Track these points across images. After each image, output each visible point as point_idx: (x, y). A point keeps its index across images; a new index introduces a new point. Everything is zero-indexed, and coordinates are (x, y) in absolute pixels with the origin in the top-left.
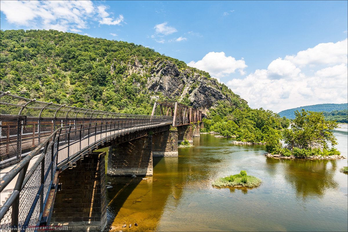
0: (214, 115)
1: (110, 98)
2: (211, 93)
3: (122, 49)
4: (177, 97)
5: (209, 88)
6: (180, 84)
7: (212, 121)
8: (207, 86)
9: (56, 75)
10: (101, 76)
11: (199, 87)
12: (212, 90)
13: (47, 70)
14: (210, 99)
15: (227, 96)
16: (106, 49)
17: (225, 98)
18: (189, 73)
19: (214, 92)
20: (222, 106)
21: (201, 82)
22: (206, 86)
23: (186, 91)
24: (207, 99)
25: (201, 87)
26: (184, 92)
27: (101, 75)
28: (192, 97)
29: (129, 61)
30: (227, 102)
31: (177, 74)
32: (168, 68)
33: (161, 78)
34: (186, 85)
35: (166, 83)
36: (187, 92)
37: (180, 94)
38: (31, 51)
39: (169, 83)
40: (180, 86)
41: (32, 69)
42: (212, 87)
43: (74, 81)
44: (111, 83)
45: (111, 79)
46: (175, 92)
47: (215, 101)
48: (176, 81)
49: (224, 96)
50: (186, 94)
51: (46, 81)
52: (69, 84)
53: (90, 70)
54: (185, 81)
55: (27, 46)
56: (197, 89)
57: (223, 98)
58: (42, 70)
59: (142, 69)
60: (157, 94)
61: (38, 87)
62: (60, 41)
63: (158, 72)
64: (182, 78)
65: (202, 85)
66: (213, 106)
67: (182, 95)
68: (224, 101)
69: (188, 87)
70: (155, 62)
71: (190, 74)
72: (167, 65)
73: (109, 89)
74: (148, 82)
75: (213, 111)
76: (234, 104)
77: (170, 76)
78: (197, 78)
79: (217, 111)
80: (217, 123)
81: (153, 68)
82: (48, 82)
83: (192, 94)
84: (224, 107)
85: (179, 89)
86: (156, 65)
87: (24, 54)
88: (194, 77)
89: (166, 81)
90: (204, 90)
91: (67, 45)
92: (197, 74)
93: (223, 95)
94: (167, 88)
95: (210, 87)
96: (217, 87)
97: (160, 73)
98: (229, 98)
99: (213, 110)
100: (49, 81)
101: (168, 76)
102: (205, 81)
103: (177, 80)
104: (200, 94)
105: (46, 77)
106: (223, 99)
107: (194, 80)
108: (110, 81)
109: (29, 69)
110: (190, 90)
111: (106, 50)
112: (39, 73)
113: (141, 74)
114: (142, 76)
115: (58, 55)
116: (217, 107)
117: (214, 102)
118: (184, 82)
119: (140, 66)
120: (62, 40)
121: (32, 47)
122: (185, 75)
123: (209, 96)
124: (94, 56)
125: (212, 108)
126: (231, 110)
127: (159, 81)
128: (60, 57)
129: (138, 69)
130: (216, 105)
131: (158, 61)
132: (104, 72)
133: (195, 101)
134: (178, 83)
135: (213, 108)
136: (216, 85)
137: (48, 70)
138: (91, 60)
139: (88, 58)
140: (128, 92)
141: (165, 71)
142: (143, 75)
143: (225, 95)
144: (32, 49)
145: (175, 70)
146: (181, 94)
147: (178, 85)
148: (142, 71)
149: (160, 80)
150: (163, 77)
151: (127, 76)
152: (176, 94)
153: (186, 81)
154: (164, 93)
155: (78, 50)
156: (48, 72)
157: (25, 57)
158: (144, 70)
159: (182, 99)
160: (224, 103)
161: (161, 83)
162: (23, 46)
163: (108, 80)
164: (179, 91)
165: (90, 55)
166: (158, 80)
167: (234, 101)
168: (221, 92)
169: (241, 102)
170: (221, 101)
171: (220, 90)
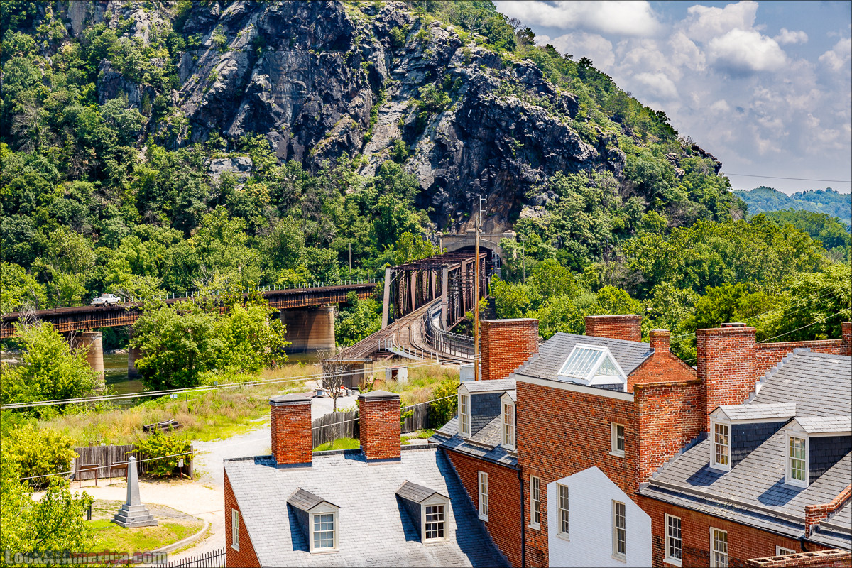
0: (535, 255)
2: (522, 138)
4: (345, 160)
5: (509, 108)
6: (359, 87)
7: (532, 290)
8: (498, 102)
11: (457, 107)
12: (524, 118)
14: (516, 169)
15: (601, 144)
17: (590, 158)
19: (535, 127)
20: (575, 200)
22: (492, 101)
23: (388, 126)
25: (467, 106)
26: (377, 128)
28: (423, 157)
30: (605, 178)
31: (342, 36)
33: (256, 60)
34: (389, 94)
35: (286, 87)
36: (394, 132)
37: (359, 143)
40: (358, 100)
42: (527, 106)
46: (332, 135)
47: (542, 176)
48: (337, 74)
49: (586, 150)
54: (382, 70)
56: (449, 115)
57: (584, 156)
60: (239, 146)
64: (366, 54)
65: (473, 94)
66: (532, 203)
67: (370, 147)
68: (589, 176)
69: (398, 106)
75: (532, 233)
76: (641, 190)
77: (306, 48)
78: (444, 58)
79: (552, 227)
80: (554, 299)
83: (425, 144)
84: (588, 209)
85: (355, 116)
88: (432, 48)
90: (483, 123)
93: (582, 145)
94: (289, 115)
95: (513, 105)
96: (551, 102)
97: (248, 31)
98: (614, 153)
99: (533, 226)
101: (291, 46)
102: (492, 74)
103: (339, 70)
104: (463, 143)
107: (428, 67)
110: (409, 120)
116: (550, 208)
117: (539, 183)
118: (375, 79)
123: (509, 151)
125: (526, 213)
126: (620, 221)
130: (545, 196)
133: (439, 181)
134: (346, 85)
135: (535, 217)
136: (548, 90)
143: (590, 141)
146: (365, 141)
147: (349, 96)
150: (269, 53)
152: (341, 145)
153: (386, 69)
154: (275, 139)
159: (369, 172)
160: (587, 185)
164: (353, 129)
167: (640, 171)
168: (570, 125)
169: (680, 171)
170: (571, 175)
171: (564, 114)
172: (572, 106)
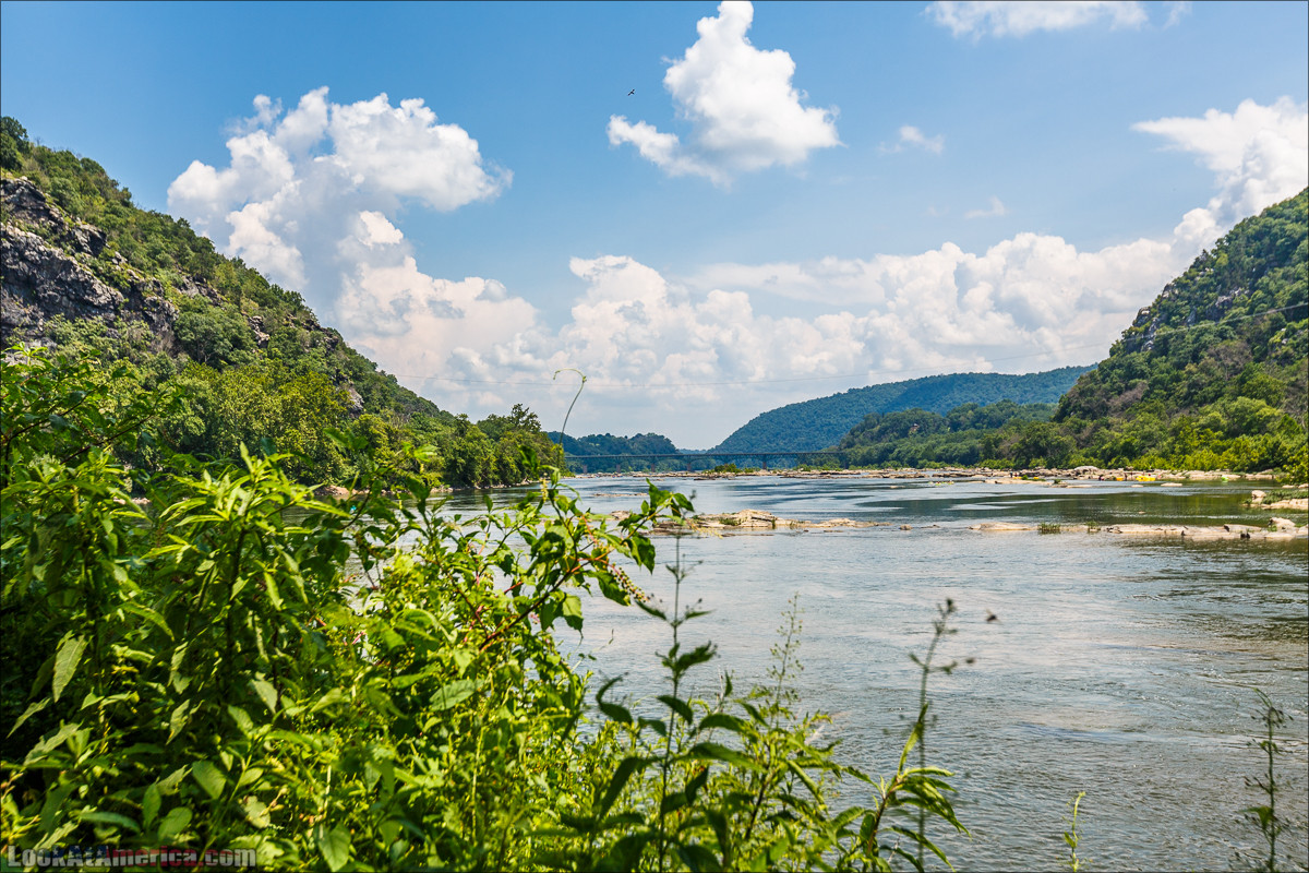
12: (6, 245)
15: (130, 289)
17: (110, 301)
19: (22, 258)
30: (137, 328)
42: (14, 232)
47: (34, 318)
49: (103, 292)
57: (103, 300)
68: (110, 324)
98: (154, 303)
106: (102, 309)
117: (25, 326)
130: (36, 343)
136: (52, 217)
143: (116, 285)
167: (193, 326)
168: (83, 264)
169: (263, 336)
170: (80, 321)
171: (79, 248)
172: (96, 244)
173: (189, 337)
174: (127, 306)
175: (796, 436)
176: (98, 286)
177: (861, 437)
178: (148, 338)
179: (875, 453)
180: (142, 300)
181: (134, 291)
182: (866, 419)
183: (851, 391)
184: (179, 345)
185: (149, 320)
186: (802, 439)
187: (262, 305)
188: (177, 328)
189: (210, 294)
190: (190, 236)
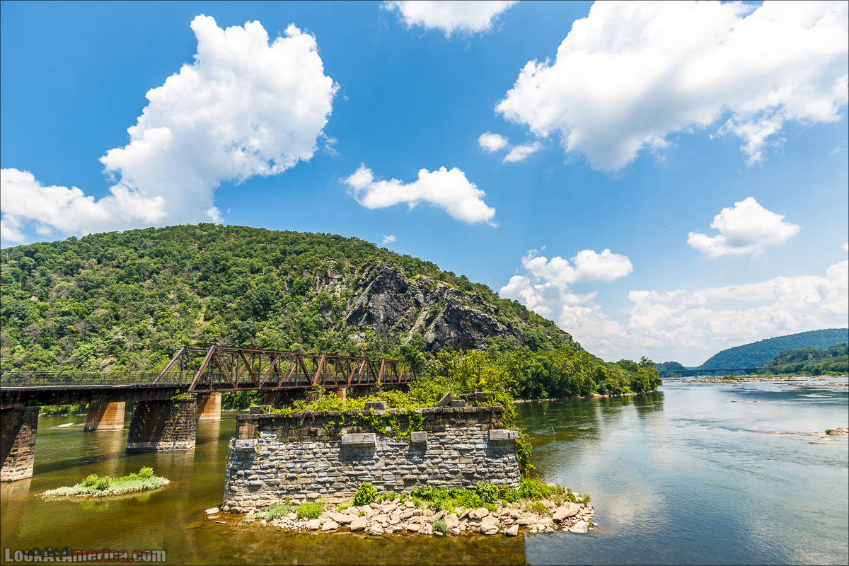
1: (269, 343)
2: (472, 323)
3: (313, 248)
4: (401, 334)
5: (465, 311)
6: (409, 306)
8: (461, 308)
9: (184, 304)
10: (260, 301)
11: (444, 311)
12: (472, 315)
13: (169, 296)
14: (470, 335)
16: (285, 250)
17: (504, 330)
18: (430, 283)
19: (477, 318)
21: (449, 301)
22: (458, 308)
23: (420, 321)
24: (463, 335)
25: (448, 310)
26: (416, 323)
27: (261, 298)
28: (430, 331)
29: (317, 270)
30: (511, 338)
31: (403, 288)
32: (384, 278)
33: (369, 298)
34: (423, 309)
35: (381, 307)
36: (422, 323)
37: (408, 327)
38: (152, 264)
39: (385, 307)
40: (408, 311)
41: (143, 297)
42: (474, 310)
43: (211, 315)
44: (280, 314)
45: (282, 306)
46: (397, 324)
47: (481, 337)
48: (400, 302)
49: (501, 327)
50: (421, 326)
51: (163, 317)
52: (201, 321)
53: (245, 292)
54: (421, 301)
55: (149, 255)
56: (441, 314)
57: (500, 330)
58: (160, 298)
59: (340, 282)
60: (362, 330)
61: (145, 329)
62: (209, 242)
63: (365, 285)
64: (413, 295)
65: (449, 306)
66: (476, 348)
67: (413, 329)
68: (503, 337)
69: (425, 313)
70: (362, 267)
71: (431, 286)
72: (382, 273)
73: (274, 324)
74: (348, 307)
76: (528, 343)
77: (389, 293)
78: (441, 294)
81: (358, 280)
82: (166, 319)
83: (432, 326)
85: (407, 317)
86: (364, 274)
87: (137, 270)
88: (437, 291)
89: (380, 304)
90: (455, 317)
91: (216, 249)
92: (442, 286)
94: (382, 317)
95: (467, 310)
96: (485, 308)
97: (368, 288)
98: (516, 329)
100: (167, 317)
101: (383, 292)
102: (458, 298)
103: (402, 300)
104: (446, 324)
105: (164, 310)
106: (500, 332)
107: (435, 297)
108: (279, 309)
109: (137, 297)
110: (428, 318)
111: (284, 253)
112: (152, 303)
113: (336, 293)
114: (338, 295)
115: (196, 268)
116: (484, 350)
117: (479, 340)
118: (418, 304)
119: (336, 277)
120: (213, 241)
121: (157, 256)
122: (421, 288)
123: (466, 327)
124: (258, 264)
127: (367, 304)
128: (199, 270)
129: (332, 283)
130: (483, 345)
131: (369, 264)
132: (266, 294)
133: (436, 340)
134: (404, 306)
136: (484, 304)
137: (171, 296)
138: (252, 273)
139: (247, 270)
140: (304, 330)
141: (377, 283)
142: (341, 294)
143: (504, 324)
144: (156, 259)
145: (397, 281)
146: (412, 326)
147: (405, 310)
148: (338, 286)
149: (368, 302)
150: (374, 296)
151: (311, 298)
152: (400, 328)
153: (423, 300)
154: (376, 326)
155: (234, 255)
156: (171, 300)
157: (138, 276)
158: (342, 284)
159: (410, 338)
160: (501, 341)
161: (370, 308)
162: (141, 256)
163: (277, 307)
164: (405, 322)
165: (252, 264)
166: (365, 303)
167: (528, 336)
168: (494, 318)
169: (549, 337)
170: (494, 337)
171: (492, 313)
172: (497, 311)
173: (528, 339)
174: (507, 331)
175: (739, 360)
176: (499, 325)
177: (781, 360)
178: (515, 341)
179: (792, 368)
180: (512, 328)
181: (509, 325)
182: (782, 353)
183: (764, 340)
184: (526, 343)
185: (514, 335)
186: (743, 361)
187: (546, 326)
188: (523, 337)
189: (529, 324)
190: (519, 305)
